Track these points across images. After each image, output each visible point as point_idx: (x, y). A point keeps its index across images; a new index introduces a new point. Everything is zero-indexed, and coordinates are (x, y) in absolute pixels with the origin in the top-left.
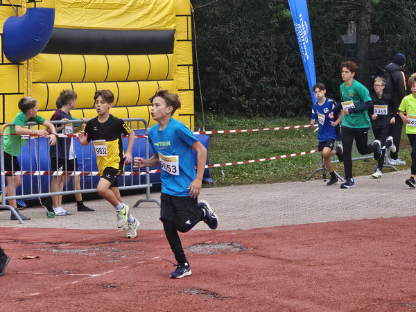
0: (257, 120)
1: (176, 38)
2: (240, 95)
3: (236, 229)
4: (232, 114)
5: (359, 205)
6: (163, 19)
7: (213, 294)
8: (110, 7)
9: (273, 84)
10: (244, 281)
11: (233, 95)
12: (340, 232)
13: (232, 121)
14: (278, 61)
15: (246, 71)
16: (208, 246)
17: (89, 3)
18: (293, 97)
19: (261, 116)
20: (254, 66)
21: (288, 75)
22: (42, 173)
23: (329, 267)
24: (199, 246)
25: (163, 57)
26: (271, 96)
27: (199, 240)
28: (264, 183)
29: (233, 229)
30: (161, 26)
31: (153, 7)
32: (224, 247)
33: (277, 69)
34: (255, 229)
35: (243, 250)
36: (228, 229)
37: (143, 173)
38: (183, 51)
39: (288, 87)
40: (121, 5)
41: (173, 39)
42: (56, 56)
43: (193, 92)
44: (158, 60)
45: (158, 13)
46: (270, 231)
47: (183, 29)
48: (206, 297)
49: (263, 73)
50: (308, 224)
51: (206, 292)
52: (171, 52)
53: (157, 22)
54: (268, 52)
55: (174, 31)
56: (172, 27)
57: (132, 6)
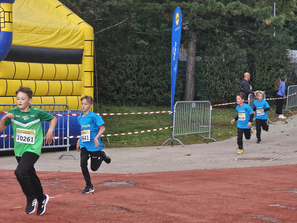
0: (124, 107)
1: (84, 54)
2: (113, 91)
3: (128, 173)
4: (107, 103)
5: (199, 161)
6: (76, 42)
7: (126, 209)
8: (46, 33)
9: (134, 85)
10: (143, 203)
11: (109, 92)
12: (193, 176)
13: (108, 108)
14: (138, 71)
15: (117, 77)
16: (113, 183)
17: (32, 30)
18: (147, 94)
19: (126, 105)
20: (122, 73)
21: (144, 80)
22: (6, 136)
23: (191, 196)
24: (108, 182)
25: (75, 66)
26: (133, 93)
27: (107, 179)
28: (135, 147)
29: (126, 173)
30: (75, 47)
31: (71, 34)
32: (124, 183)
33: (137, 76)
34: (140, 174)
35: (136, 185)
36: (122, 173)
37: (65, 138)
38: (88, 63)
39: (144, 88)
40: (51, 32)
41: (82, 55)
42: (12, 63)
43: (93, 88)
44: (73, 67)
45: (74, 38)
46: (149, 175)
47: (88, 49)
48: (123, 211)
49: (128, 78)
50: (172, 172)
51: (122, 208)
52: (81, 63)
53: (73, 44)
54: (131, 65)
55: (83, 50)
56: (81, 47)
57: (58, 33)
